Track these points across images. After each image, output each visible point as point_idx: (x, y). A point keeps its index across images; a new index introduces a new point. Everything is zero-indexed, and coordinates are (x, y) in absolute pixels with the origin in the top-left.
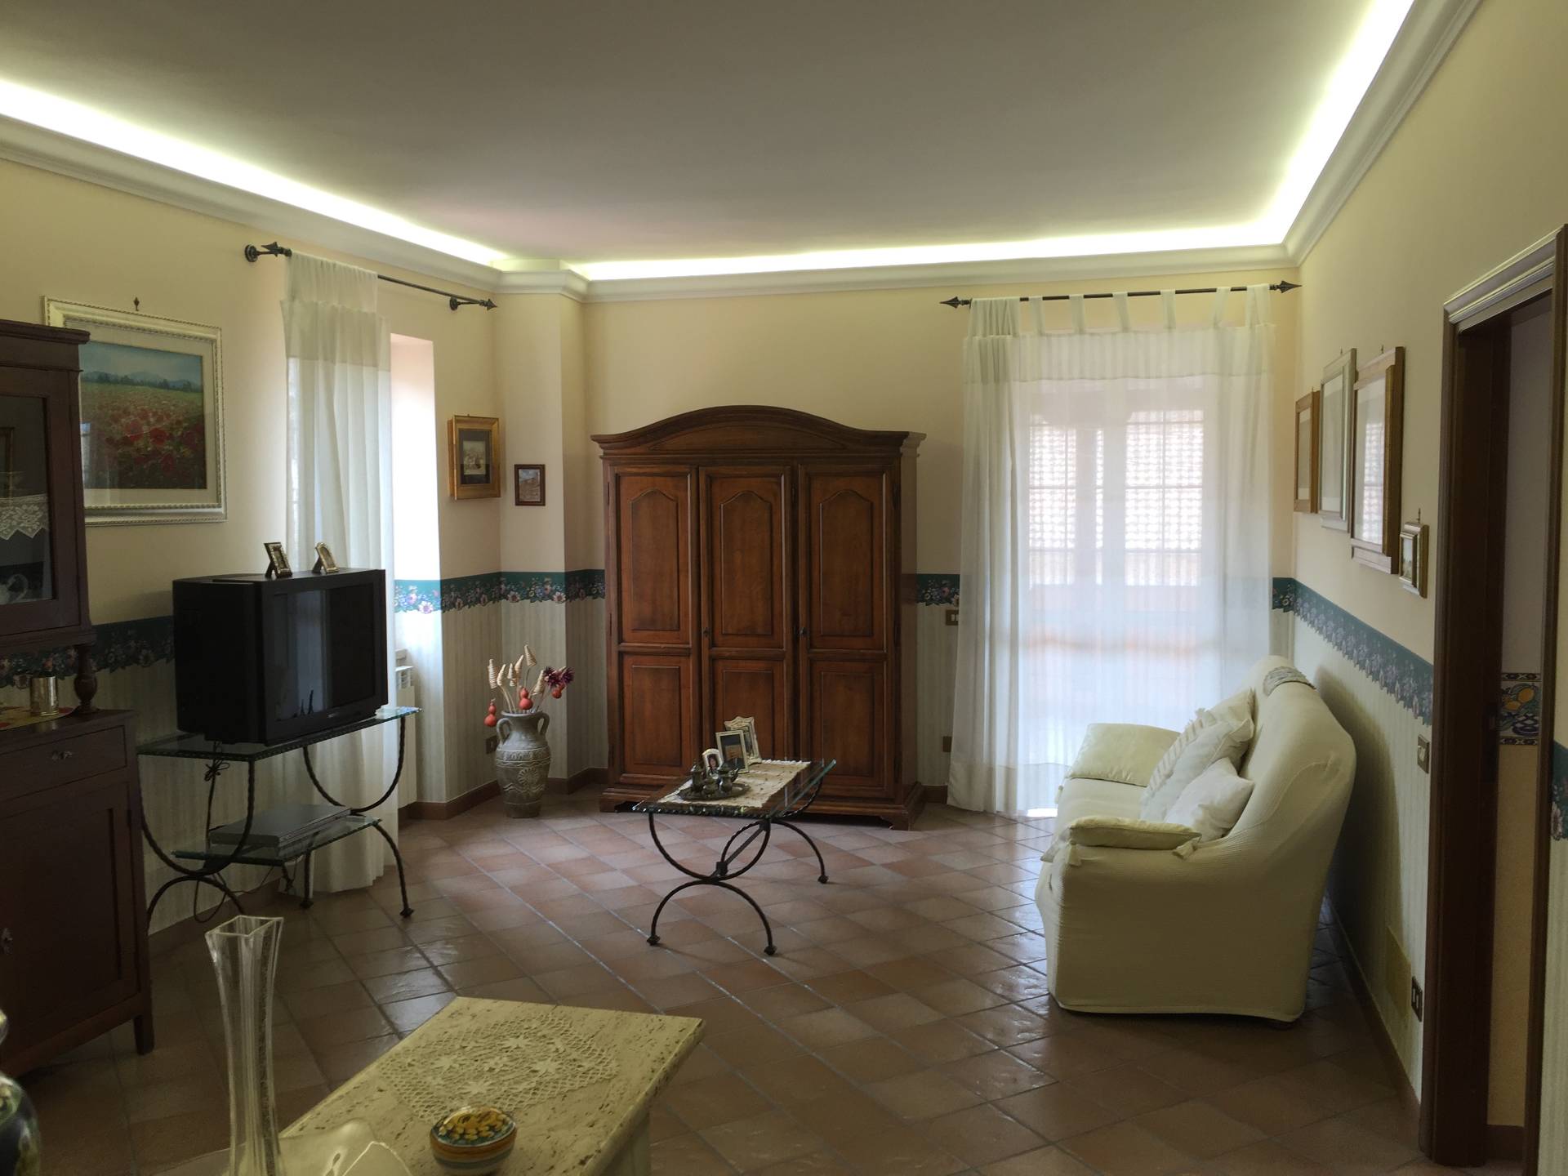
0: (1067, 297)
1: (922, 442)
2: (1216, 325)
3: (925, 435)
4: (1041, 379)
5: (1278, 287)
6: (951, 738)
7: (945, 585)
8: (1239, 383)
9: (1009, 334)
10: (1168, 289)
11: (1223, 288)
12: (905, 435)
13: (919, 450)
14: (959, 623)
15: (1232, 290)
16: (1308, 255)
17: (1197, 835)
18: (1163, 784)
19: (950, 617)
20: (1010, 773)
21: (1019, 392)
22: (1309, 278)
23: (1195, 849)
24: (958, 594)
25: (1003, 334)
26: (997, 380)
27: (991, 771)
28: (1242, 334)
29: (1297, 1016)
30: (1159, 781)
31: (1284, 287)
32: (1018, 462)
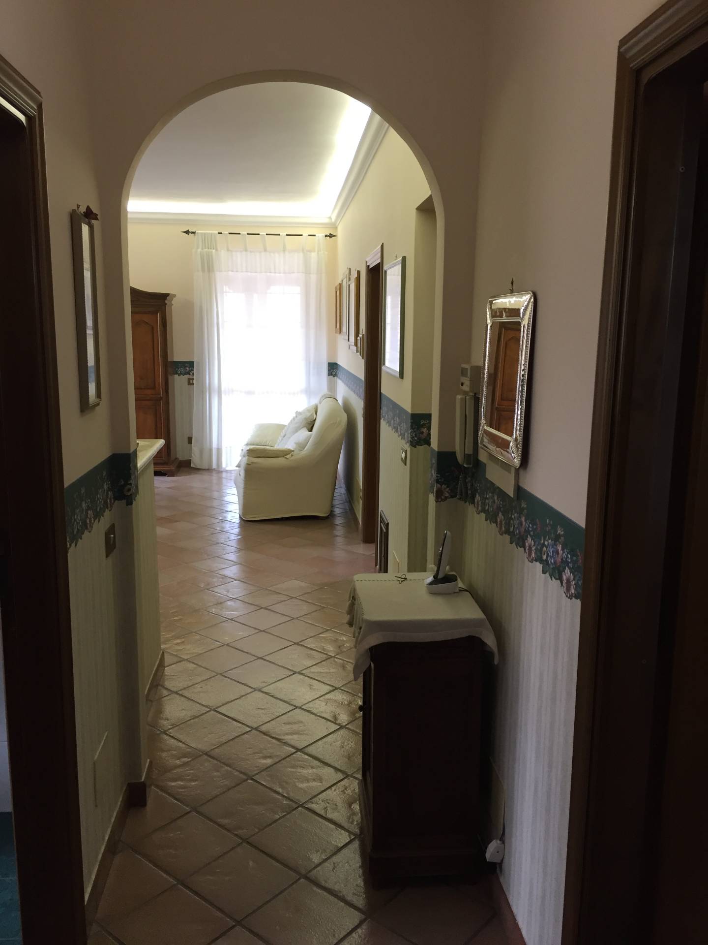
0: (239, 234)
1: (174, 299)
2: (303, 250)
3: (175, 295)
4: (229, 271)
5: (328, 236)
6: (192, 438)
7: (187, 366)
8: (313, 278)
9: (214, 249)
10: (283, 234)
11: (305, 234)
12: (168, 295)
13: (173, 302)
14: (195, 384)
15: (309, 236)
16: (339, 223)
17: (293, 451)
18: (282, 439)
19: (190, 382)
20: (219, 450)
21: (219, 276)
22: (340, 232)
23: (292, 455)
24: (193, 370)
25: (211, 249)
26: (209, 271)
27: (211, 450)
28: (314, 255)
29: (328, 515)
30: (280, 439)
31: (331, 236)
32: (219, 309)
